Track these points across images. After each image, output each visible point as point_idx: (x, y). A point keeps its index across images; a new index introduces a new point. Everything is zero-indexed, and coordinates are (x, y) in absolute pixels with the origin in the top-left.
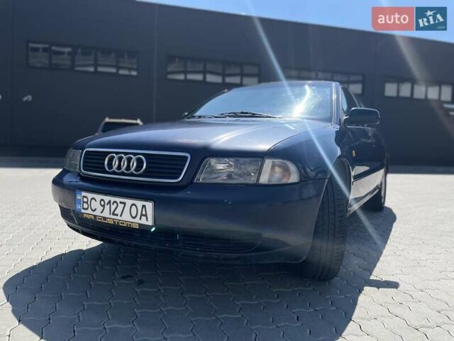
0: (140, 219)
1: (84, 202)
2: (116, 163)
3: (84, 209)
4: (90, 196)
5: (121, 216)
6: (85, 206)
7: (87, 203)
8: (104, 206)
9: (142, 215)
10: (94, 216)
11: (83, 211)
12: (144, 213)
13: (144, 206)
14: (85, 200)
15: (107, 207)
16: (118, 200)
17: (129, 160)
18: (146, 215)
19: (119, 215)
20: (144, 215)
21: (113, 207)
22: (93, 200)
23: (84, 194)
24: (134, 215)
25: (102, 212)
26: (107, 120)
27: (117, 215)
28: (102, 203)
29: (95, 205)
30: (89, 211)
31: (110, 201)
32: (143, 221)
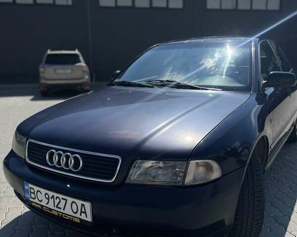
0: (81, 215)
1: (31, 192)
2: (56, 158)
3: (31, 198)
4: (36, 188)
5: (64, 210)
6: (33, 196)
7: (34, 193)
8: (48, 199)
9: (82, 212)
10: (41, 206)
11: (31, 199)
12: (83, 210)
13: (83, 205)
14: (32, 191)
15: (51, 201)
16: (61, 196)
17: (68, 157)
18: (85, 213)
19: (62, 208)
20: (83, 212)
21: (57, 201)
22: (39, 193)
23: (30, 185)
24: (75, 211)
25: (47, 204)
26: (49, 52)
27: (60, 208)
28: (47, 197)
29: (41, 196)
30: (36, 201)
31: (53, 196)
32: (83, 217)
